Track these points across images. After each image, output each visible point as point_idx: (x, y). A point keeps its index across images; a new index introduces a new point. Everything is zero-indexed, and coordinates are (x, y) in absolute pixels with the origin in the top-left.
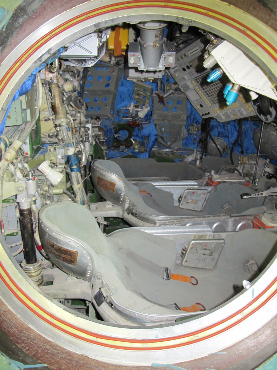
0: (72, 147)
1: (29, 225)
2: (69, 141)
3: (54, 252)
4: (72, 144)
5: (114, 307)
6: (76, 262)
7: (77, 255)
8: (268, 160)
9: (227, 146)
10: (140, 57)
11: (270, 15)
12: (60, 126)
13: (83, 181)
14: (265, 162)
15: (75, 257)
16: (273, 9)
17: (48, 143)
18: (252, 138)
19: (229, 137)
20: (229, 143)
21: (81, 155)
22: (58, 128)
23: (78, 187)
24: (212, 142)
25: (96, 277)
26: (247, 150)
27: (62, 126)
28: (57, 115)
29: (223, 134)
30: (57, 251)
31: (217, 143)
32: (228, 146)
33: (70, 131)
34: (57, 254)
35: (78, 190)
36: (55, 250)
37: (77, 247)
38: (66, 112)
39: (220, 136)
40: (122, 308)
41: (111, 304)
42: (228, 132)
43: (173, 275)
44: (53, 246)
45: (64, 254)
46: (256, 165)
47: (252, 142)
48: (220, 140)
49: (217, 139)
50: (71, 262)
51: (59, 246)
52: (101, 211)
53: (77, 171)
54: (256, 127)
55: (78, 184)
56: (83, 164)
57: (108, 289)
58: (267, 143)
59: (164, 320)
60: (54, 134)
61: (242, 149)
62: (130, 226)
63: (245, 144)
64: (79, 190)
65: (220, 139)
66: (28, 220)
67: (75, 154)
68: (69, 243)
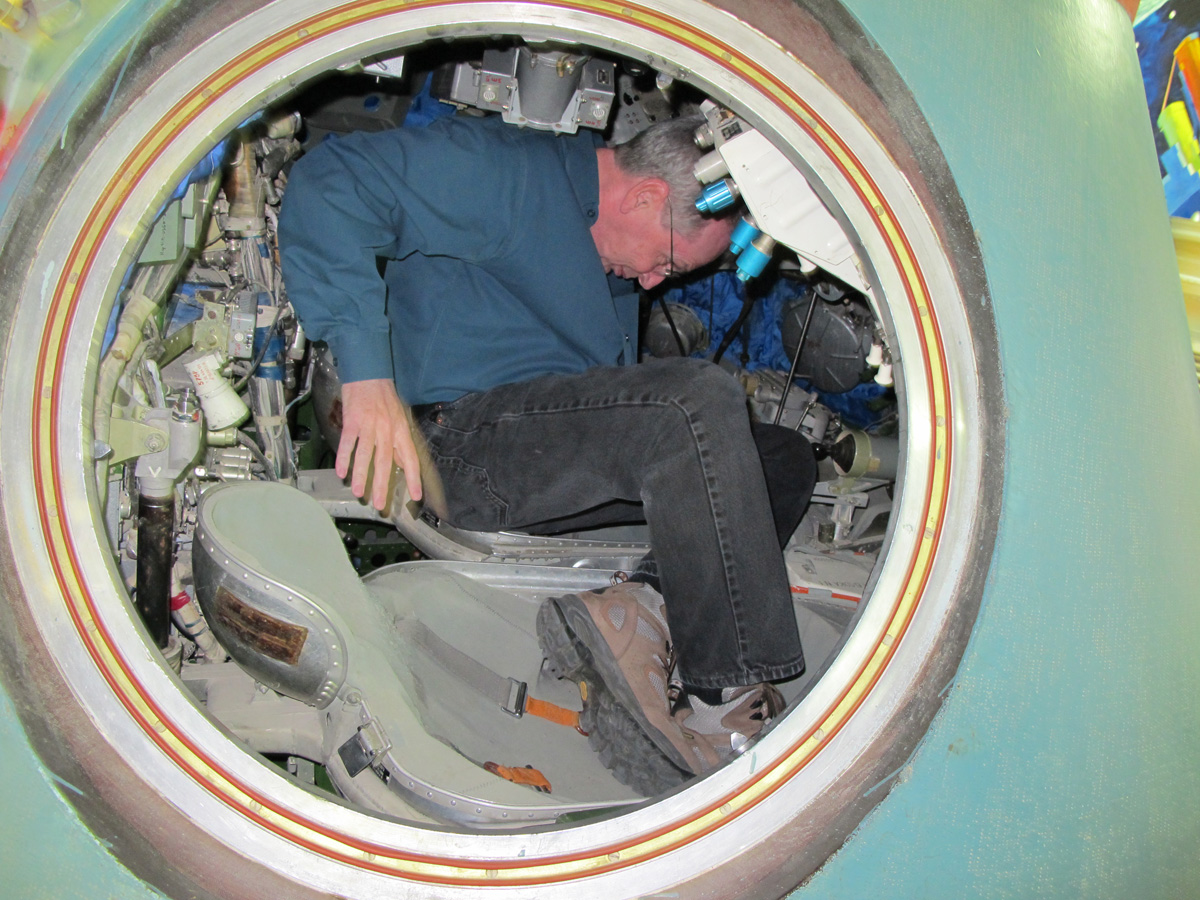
0: (270, 305)
1: (163, 544)
2: (263, 286)
3: (239, 624)
4: (271, 295)
5: (393, 779)
6: (299, 654)
7: (305, 638)
8: (814, 396)
9: (702, 333)
10: (513, 88)
11: (875, 106)
12: (240, 237)
13: (288, 407)
14: (805, 399)
15: (296, 642)
16: (884, 95)
17: (196, 281)
18: (778, 322)
19: (714, 309)
20: (710, 326)
21: (291, 330)
22: (233, 242)
23: (272, 424)
24: (663, 315)
25: (345, 699)
26: (758, 353)
27: (246, 238)
28: (237, 205)
29: (695, 296)
30: (249, 622)
31: (676, 322)
32: (708, 334)
33: (267, 256)
34: (245, 629)
35: (271, 432)
36: (244, 618)
37: (308, 616)
38: (263, 199)
39: (688, 300)
40: (416, 782)
41: (384, 774)
42: (712, 293)
43: (532, 701)
44: (237, 608)
45: (268, 632)
46: (782, 404)
47: (777, 332)
48: (686, 313)
49: (680, 310)
50: (284, 654)
51: (254, 610)
52: (332, 498)
53: (276, 377)
54: (793, 293)
55: (273, 415)
56: (295, 358)
57: (381, 733)
58: (818, 345)
59: (523, 818)
60: (220, 260)
61: (745, 348)
62: (424, 556)
63: (757, 336)
64: (276, 434)
65: (686, 310)
66: (161, 528)
67: (275, 326)
68: (286, 605)
